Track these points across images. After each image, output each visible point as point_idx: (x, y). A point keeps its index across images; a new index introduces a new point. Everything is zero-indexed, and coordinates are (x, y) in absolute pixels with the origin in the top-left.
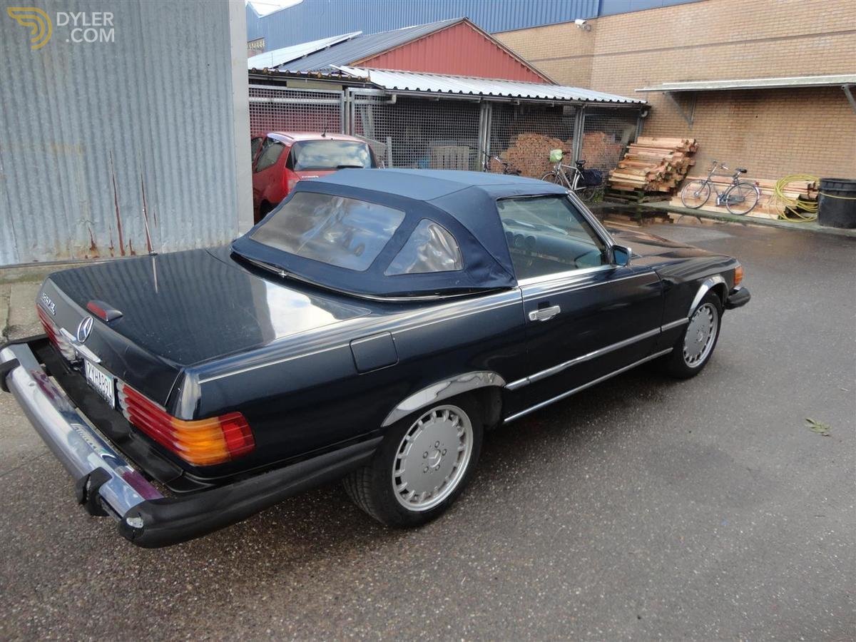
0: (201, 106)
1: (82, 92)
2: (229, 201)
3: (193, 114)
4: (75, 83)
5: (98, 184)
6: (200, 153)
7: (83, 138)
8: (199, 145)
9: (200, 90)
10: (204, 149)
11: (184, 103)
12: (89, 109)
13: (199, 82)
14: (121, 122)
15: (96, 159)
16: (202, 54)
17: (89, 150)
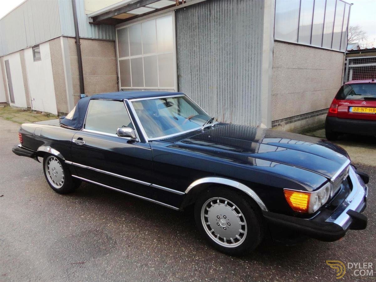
0: (251, 71)
1: (218, 70)
2: (258, 110)
3: (249, 74)
4: (217, 67)
5: (220, 100)
6: (250, 89)
7: (218, 84)
8: (250, 86)
9: (251, 64)
10: (251, 88)
11: (246, 70)
12: (220, 75)
13: (251, 62)
14: (227, 79)
15: (220, 91)
16: (253, 50)
17: (219, 88)
